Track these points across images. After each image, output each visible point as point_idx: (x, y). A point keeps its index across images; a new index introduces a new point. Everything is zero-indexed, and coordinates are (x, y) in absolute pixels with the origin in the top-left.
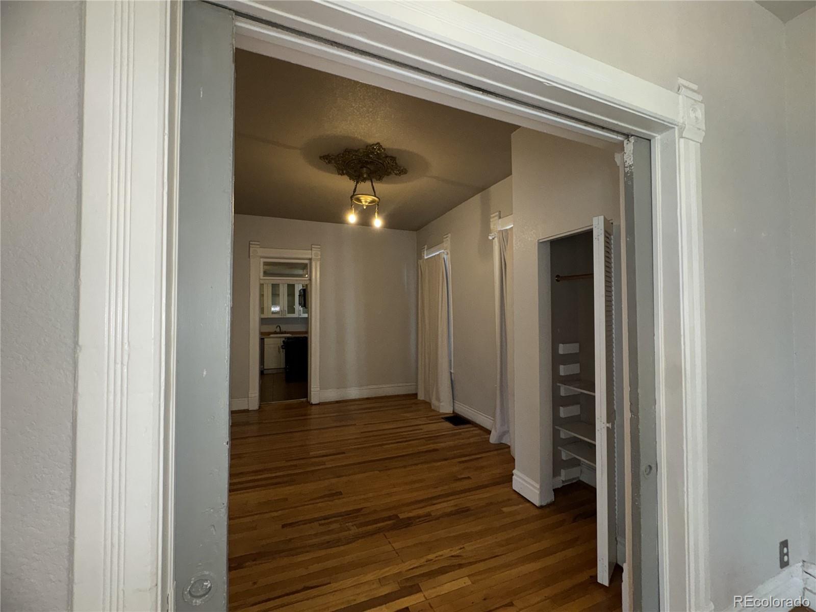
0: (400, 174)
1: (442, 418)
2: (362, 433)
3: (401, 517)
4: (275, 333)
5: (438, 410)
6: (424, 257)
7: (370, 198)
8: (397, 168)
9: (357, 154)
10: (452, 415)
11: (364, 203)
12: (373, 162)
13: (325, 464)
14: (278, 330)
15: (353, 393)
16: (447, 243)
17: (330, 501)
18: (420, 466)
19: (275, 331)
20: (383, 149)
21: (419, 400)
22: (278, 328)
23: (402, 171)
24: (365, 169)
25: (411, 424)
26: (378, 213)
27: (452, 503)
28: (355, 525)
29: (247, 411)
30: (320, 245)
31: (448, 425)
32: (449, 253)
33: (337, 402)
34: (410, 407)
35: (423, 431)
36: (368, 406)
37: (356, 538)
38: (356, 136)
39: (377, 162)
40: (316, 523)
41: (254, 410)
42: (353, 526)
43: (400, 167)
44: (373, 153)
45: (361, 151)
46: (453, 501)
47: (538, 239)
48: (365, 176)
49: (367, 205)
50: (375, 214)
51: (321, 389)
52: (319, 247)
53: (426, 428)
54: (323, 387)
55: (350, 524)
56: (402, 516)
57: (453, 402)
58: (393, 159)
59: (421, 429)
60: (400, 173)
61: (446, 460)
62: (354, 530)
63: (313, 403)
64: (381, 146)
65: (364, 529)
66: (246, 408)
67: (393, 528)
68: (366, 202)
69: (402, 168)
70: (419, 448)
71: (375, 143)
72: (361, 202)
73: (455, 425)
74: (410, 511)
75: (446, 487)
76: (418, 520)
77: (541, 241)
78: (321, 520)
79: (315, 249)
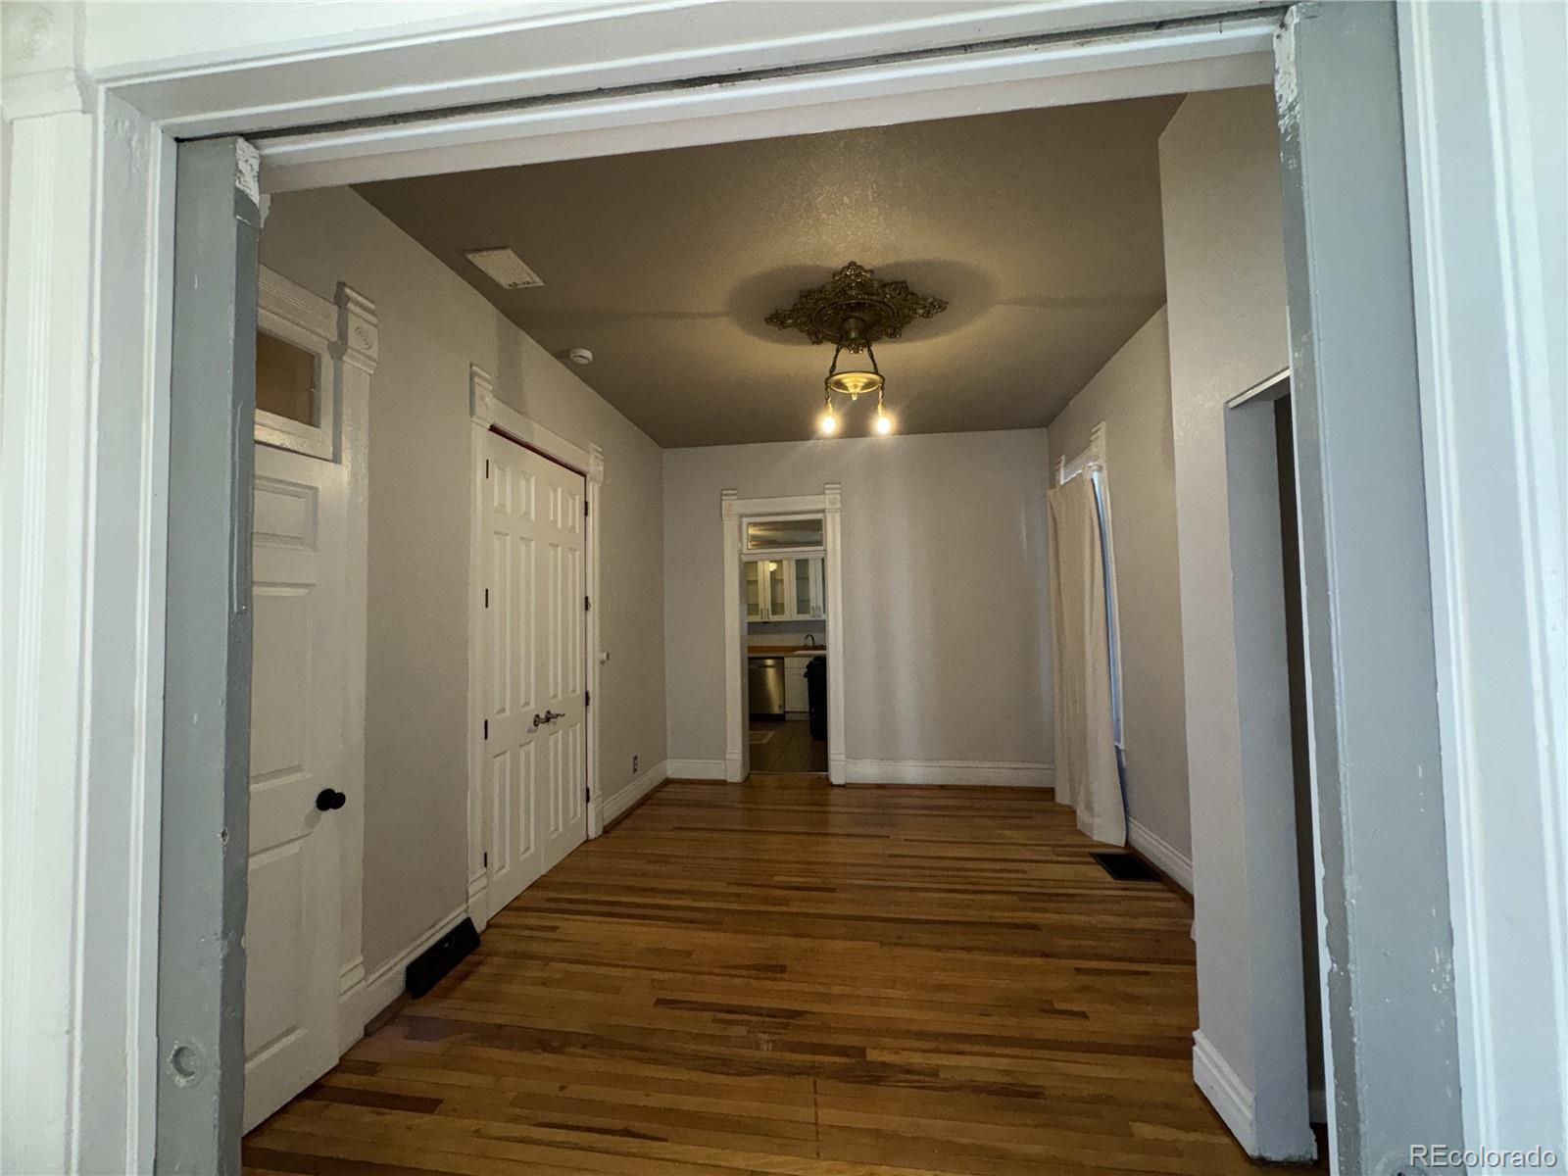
0: (927, 315)
1: (1092, 855)
2: (891, 856)
3: (869, 1058)
4: (805, 648)
5: (1089, 834)
6: (1059, 480)
7: (863, 379)
8: (917, 303)
9: (823, 295)
10: (1123, 851)
11: (851, 390)
12: (859, 303)
13: (787, 905)
14: (810, 643)
15: (912, 772)
16: (1100, 444)
17: (756, 978)
18: (976, 956)
19: (805, 646)
20: (866, 271)
21: (1061, 805)
22: (810, 638)
23: (934, 306)
24: (852, 321)
25: (1009, 857)
26: (883, 405)
27: (1003, 1063)
28: (772, 1041)
29: (723, 783)
30: (839, 483)
31: (1100, 873)
32: (1104, 466)
33: (880, 786)
34: (1027, 817)
35: (1026, 877)
36: (942, 802)
37: (761, 1069)
38: (802, 261)
39: (870, 302)
40: (709, 1015)
41: (734, 783)
42: (768, 1042)
43: (925, 299)
44: (849, 285)
45: (829, 287)
46: (1005, 1060)
47: (1223, 402)
48: (853, 335)
49: (858, 393)
50: (876, 408)
51: (847, 758)
52: (838, 486)
53: (1034, 871)
54: (852, 755)
55: (766, 1037)
56: (873, 1055)
57: (1127, 820)
58: (901, 286)
59: (1023, 872)
60: (929, 312)
61: (1044, 955)
62: (766, 1052)
63: (835, 782)
64: (860, 267)
65: (787, 1056)
66: (720, 777)
67: (841, 1075)
68: (855, 386)
69: (930, 300)
70: (996, 914)
71: (847, 264)
72: (846, 389)
73: (1116, 879)
74: (896, 1051)
75: (1013, 1021)
76: (901, 1077)
77: (1232, 404)
78: (719, 1011)
79: (830, 492)
